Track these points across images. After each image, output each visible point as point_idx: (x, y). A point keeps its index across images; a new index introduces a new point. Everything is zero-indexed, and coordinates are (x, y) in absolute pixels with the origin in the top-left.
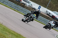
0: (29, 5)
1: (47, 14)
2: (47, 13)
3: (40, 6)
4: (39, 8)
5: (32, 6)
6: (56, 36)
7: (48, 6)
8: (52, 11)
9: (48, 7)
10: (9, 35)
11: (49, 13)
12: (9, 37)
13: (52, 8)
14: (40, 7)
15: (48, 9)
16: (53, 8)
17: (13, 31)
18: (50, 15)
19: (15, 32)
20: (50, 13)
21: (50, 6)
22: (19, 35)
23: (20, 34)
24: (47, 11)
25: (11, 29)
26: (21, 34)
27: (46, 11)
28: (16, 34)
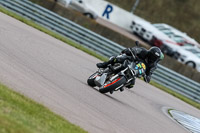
0: (71, 3)
1: (135, 34)
2: (134, 29)
3: (109, 6)
4: (106, 13)
5: (81, 5)
6: (164, 110)
7: (136, 4)
8: (153, 21)
9: (137, 7)
10: (5, 106)
11: (140, 29)
12: (5, 112)
13: (153, 12)
14: (109, 9)
15: (139, 15)
16: (155, 14)
17: (18, 94)
18: (145, 36)
19: (23, 97)
20: (144, 30)
21: (144, 3)
22: (39, 105)
23: (40, 103)
24: (134, 23)
25: (10, 87)
26: (45, 105)
27: (130, 24)
28: (28, 104)
